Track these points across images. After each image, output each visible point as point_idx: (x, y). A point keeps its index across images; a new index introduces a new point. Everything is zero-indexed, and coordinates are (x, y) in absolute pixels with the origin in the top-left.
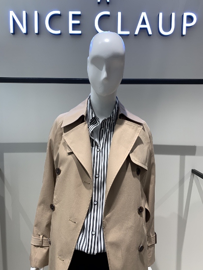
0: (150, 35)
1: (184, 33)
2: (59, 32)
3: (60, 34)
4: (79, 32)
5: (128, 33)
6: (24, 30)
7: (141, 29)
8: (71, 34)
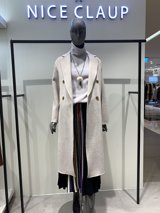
0: (104, 19)
1: (122, 17)
2: (55, 17)
3: (56, 18)
4: (66, 17)
5: (92, 17)
6: (36, 16)
7: (99, 15)
8: (61, 18)
